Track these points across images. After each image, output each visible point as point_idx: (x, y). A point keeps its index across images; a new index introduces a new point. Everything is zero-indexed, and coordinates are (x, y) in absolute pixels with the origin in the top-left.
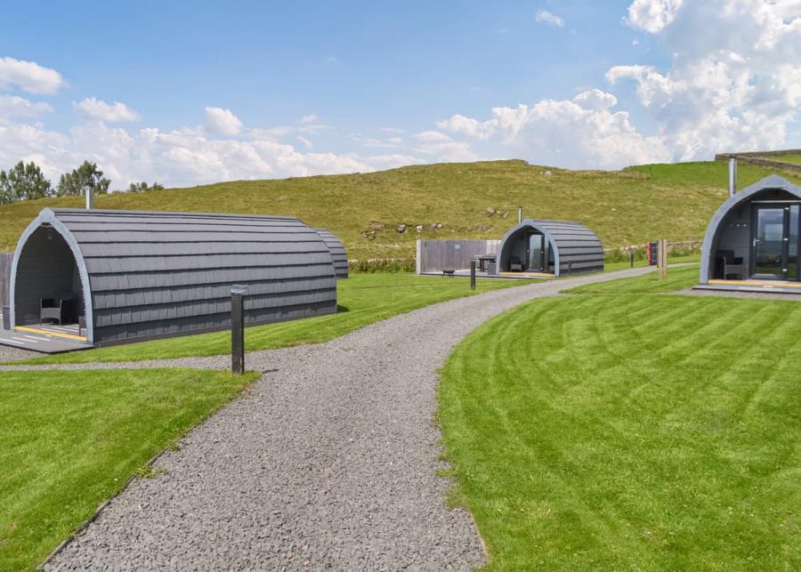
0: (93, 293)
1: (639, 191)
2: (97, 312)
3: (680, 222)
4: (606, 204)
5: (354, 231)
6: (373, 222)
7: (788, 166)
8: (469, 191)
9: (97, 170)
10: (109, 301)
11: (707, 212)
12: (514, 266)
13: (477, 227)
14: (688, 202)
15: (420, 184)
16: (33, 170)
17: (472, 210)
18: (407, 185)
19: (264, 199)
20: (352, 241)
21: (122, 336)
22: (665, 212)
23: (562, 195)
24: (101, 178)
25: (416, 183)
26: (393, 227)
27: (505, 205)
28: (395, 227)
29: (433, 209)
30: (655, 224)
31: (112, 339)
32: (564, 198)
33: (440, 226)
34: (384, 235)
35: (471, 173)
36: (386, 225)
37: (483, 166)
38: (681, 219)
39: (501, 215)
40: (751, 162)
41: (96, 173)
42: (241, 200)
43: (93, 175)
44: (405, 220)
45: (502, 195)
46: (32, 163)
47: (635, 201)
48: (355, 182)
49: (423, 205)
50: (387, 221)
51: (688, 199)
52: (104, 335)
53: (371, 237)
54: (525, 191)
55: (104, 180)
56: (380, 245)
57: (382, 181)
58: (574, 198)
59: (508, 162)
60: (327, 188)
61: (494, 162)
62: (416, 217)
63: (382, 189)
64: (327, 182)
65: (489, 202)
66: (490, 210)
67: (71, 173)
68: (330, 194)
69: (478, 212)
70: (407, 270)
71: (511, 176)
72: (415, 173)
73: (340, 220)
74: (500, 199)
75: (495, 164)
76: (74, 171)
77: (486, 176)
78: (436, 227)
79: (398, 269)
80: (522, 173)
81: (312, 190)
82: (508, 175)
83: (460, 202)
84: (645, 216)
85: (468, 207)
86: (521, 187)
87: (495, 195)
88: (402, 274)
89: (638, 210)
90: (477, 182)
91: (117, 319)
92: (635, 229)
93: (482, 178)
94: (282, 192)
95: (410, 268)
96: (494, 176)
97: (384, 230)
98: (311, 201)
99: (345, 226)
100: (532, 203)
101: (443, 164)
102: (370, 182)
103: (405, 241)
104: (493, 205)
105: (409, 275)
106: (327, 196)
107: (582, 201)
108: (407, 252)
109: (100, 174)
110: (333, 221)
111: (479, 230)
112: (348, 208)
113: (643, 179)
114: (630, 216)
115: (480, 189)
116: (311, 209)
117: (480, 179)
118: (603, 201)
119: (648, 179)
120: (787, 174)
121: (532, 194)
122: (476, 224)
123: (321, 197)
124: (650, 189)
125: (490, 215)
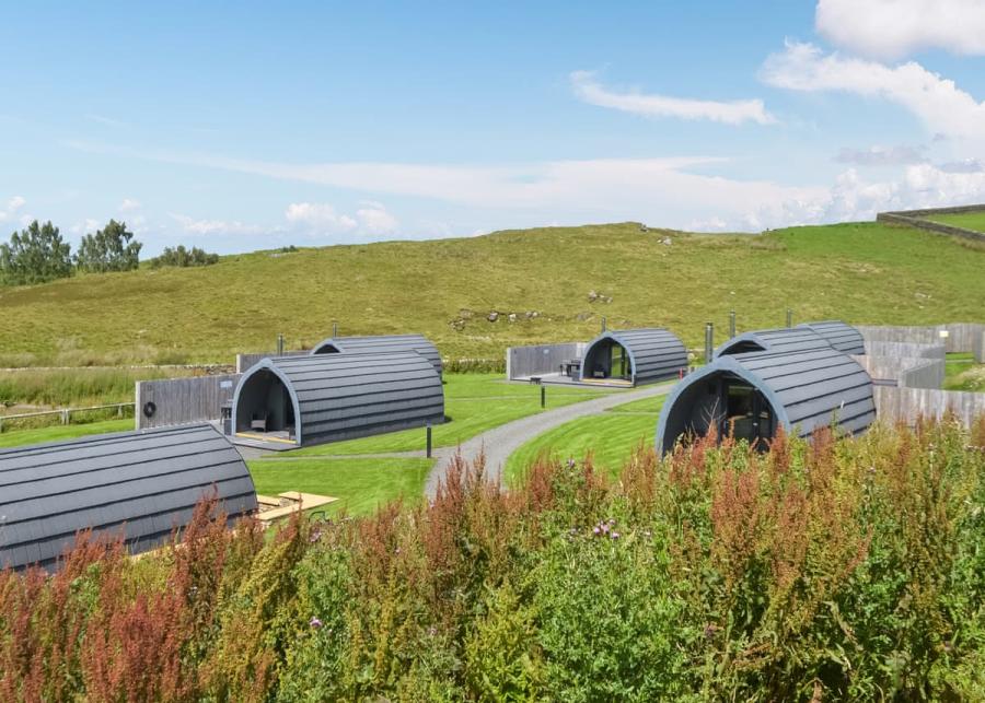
0: (302, 413)
1: (769, 267)
2: (304, 425)
3: (804, 309)
4: (724, 286)
5: (441, 322)
6: (462, 310)
7: (958, 232)
8: (569, 269)
9: (126, 230)
10: (310, 418)
11: (839, 295)
12: (597, 374)
13: (576, 316)
14: (821, 283)
15: (514, 258)
16: (50, 232)
17: (572, 295)
18: (500, 260)
19: (338, 280)
20: (440, 333)
21: (315, 440)
22: (791, 296)
23: (677, 274)
24: (131, 241)
25: (510, 257)
26: (484, 315)
27: (610, 288)
28: (486, 315)
29: (529, 293)
30: (774, 313)
31: (310, 442)
32: (678, 279)
33: (535, 314)
34: (475, 325)
35: (574, 242)
36: (476, 313)
37: (589, 233)
38: (805, 305)
39: (605, 300)
40: (917, 225)
41: (125, 234)
42: (312, 281)
43: (121, 237)
44: (497, 307)
45: (609, 274)
46: (49, 223)
47: (760, 282)
48: (440, 256)
49: (517, 287)
50: (477, 309)
51: (823, 278)
52: (308, 440)
53: (459, 328)
54: (635, 268)
55: (135, 243)
56: (470, 337)
57: (471, 254)
58: (690, 279)
59: (621, 226)
60: (408, 265)
61: (603, 226)
62: (509, 302)
63: (470, 265)
64: (407, 256)
65: (591, 284)
66: (593, 294)
67: (94, 235)
68: (412, 272)
69: (580, 296)
70: (498, 371)
71: (622, 248)
72: (510, 242)
73: (425, 308)
74: (605, 279)
75: (604, 230)
76: (99, 232)
77: (593, 247)
78: (531, 316)
79: (489, 370)
80: (635, 243)
81: (391, 267)
82: (619, 246)
83: (560, 284)
84: (767, 301)
85: (568, 291)
86: (632, 263)
87: (600, 274)
88: (493, 375)
89: (761, 294)
90: (582, 256)
91: (317, 429)
92: (751, 318)
93: (587, 250)
94: (357, 270)
95: (501, 369)
96: (602, 247)
97: (475, 319)
98: (392, 282)
99: (432, 315)
100: (641, 284)
101: (543, 230)
102: (458, 256)
103: (496, 332)
104: (597, 287)
105: (500, 375)
106: (408, 275)
107: (698, 282)
108: (498, 347)
109: (130, 235)
110: (419, 309)
111: (578, 319)
112: (434, 292)
113: (778, 250)
114: (750, 302)
115: (584, 265)
116: (392, 293)
117: (584, 251)
118: (722, 282)
119: (784, 250)
120: (954, 242)
121: (642, 273)
122: (575, 312)
123: (403, 277)
124: (783, 264)
125: (592, 300)
